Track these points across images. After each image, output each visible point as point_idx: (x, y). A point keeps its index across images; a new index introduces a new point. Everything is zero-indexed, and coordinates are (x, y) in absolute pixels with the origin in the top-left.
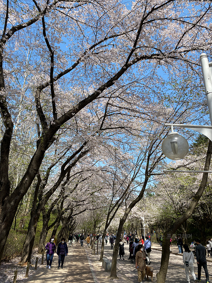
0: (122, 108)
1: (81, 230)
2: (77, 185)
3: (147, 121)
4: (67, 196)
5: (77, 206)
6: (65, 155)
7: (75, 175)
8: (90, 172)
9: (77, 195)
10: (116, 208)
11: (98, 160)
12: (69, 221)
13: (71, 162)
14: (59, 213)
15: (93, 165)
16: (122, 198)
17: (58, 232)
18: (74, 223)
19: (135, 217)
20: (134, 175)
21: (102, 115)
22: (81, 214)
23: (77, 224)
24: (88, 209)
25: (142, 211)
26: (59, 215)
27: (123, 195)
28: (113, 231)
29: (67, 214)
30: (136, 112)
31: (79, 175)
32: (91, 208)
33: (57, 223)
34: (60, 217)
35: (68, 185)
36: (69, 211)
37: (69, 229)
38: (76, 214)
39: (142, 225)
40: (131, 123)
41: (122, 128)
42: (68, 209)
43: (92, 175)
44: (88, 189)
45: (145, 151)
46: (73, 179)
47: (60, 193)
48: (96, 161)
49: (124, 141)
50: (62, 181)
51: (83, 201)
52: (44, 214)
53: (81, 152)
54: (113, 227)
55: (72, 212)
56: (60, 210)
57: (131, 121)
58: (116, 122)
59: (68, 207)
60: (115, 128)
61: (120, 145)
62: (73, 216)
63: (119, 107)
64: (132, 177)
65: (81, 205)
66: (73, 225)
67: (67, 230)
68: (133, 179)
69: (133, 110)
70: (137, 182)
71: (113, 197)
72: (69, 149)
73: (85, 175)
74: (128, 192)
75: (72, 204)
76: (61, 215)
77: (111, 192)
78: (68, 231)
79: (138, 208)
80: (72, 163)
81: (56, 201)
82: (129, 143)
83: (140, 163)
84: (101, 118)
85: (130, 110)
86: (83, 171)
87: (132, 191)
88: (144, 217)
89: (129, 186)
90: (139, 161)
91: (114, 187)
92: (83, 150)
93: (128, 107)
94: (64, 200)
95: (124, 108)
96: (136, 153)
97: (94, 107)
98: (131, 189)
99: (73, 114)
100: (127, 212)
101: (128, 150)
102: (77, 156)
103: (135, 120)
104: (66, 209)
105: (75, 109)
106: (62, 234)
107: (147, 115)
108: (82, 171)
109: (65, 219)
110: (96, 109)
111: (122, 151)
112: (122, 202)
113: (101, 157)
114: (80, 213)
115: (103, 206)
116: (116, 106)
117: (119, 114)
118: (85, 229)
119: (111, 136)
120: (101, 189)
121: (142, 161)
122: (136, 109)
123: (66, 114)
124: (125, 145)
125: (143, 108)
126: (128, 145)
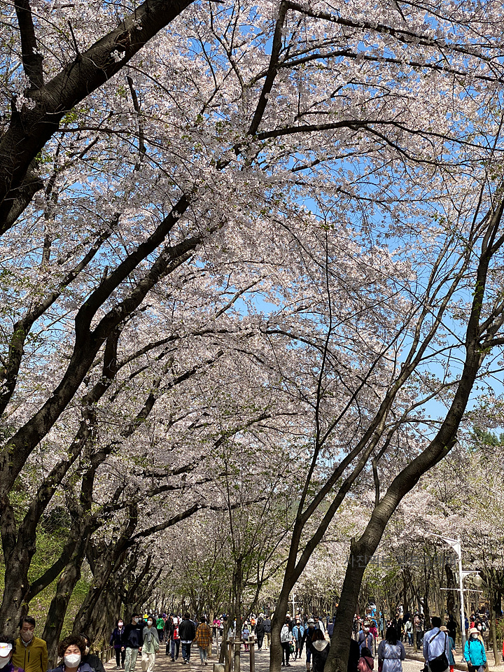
0: (358, 26)
1: (177, 601)
2: (151, 401)
3: (479, 89)
4: (107, 450)
5: (156, 492)
6: (90, 263)
7: (139, 354)
8: (208, 340)
9: (152, 445)
10: (330, 498)
11: (244, 286)
12: (122, 563)
13: (121, 293)
14: (77, 525)
15: (222, 311)
16: (356, 451)
17: (73, 609)
18: (146, 570)
19: (421, 540)
20: (413, 350)
21: (259, 69)
22: (176, 529)
23: (158, 575)
24: (204, 507)
25: (449, 511)
26: (78, 533)
27: (364, 440)
28: (321, 600)
29: (115, 530)
30: (426, 42)
31: (160, 357)
32: (219, 499)
33: (69, 566)
34: (83, 542)
35: (112, 400)
36: (120, 515)
37: (122, 596)
38: (153, 530)
39: (450, 575)
40: (400, 103)
41: (355, 125)
42: (117, 508)
43: (221, 353)
44: (202, 421)
45: (466, 235)
46: (133, 376)
47: (78, 436)
48: (237, 291)
49: (367, 191)
50: (83, 384)
51: (182, 470)
52: (10, 530)
53: (162, 245)
54: (319, 586)
55: (133, 522)
56: (81, 509)
57: (402, 92)
58: (327, 97)
59: (116, 496)
60: (323, 128)
61: (349, 213)
62: (137, 536)
63: (341, 21)
64: (402, 358)
65: (171, 488)
66: (141, 576)
67: (113, 600)
68: (407, 369)
69: (410, 37)
70: (426, 381)
71: (318, 448)
72: (107, 235)
73: (186, 358)
74: (385, 427)
75: (131, 485)
76: (85, 535)
77: (310, 429)
78: (119, 606)
79: (431, 497)
80: (126, 302)
81: (62, 470)
82: (390, 200)
83: (444, 291)
84: (254, 81)
85: (393, 32)
86: (178, 337)
87: (405, 419)
88: (459, 540)
89: (390, 398)
90: (436, 286)
91: (323, 409)
92: (173, 239)
93: (385, 21)
94: (96, 466)
95: (367, 25)
96: (423, 246)
97: (221, 25)
98: (401, 412)
99: (118, 56)
100: (383, 510)
101: (387, 236)
102: (147, 264)
103: (418, 84)
104: (108, 509)
105: (126, 34)
106: (94, 614)
107: (480, 56)
108: (171, 338)
109: (104, 552)
110: (229, 36)
111: (358, 238)
112: (360, 469)
113: (258, 272)
114: (170, 523)
115: (271, 493)
116: (327, 17)
117: (344, 53)
118: (192, 595)
119: (306, 167)
120: (264, 417)
121: (450, 283)
122: (424, 27)
123: (85, 59)
124: (369, 211)
125: (458, 22)
126: (387, 208)
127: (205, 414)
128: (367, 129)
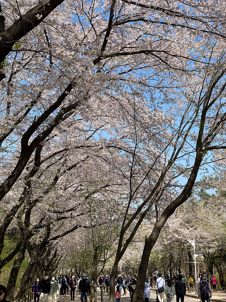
1: (69, 270)
2: (56, 179)
4: (37, 201)
6: (28, 115)
7: (51, 157)
8: (81, 150)
10: (136, 221)
11: (98, 127)
12: (43, 253)
13: (42, 128)
14: (23, 234)
15: (88, 139)
16: (148, 200)
17: (21, 274)
18: (55, 256)
20: (173, 154)
23: (60, 259)
24: (80, 226)
25: (189, 227)
26: (23, 238)
28: (133, 269)
29: (40, 237)
30: (178, 15)
31: (60, 159)
33: (19, 253)
34: (26, 243)
35: (39, 178)
36: (43, 231)
37: (44, 268)
38: (58, 237)
39: (190, 257)
40: (167, 44)
41: (147, 52)
42: (41, 227)
43: (88, 157)
46: (48, 167)
47: (23, 194)
48: (95, 130)
49: (153, 83)
50: (25, 170)
51: (71, 210)
53: (60, 107)
54: (132, 262)
55: (49, 234)
56: (24, 227)
57: (168, 38)
58: (134, 40)
59: (41, 222)
60: (132, 53)
61: (145, 93)
62: (50, 240)
63: (140, 5)
64: (168, 158)
65: (66, 218)
66: (53, 259)
67: (40, 269)
68: (171, 163)
69: (171, 13)
70: (179, 168)
71: (131, 199)
72: (35, 102)
73: (73, 159)
76: (27, 239)
80: (44, 132)
81: (16, 209)
82: (163, 87)
83: (187, 128)
84: (101, 33)
85: (163, 10)
86: (68, 149)
88: (194, 240)
89: (163, 176)
90: (183, 125)
92: (66, 103)
93: (160, 6)
94: (31, 208)
95: (152, 7)
97: (87, 7)
99: (39, 17)
100: (160, 224)
101: (162, 103)
102: (54, 115)
103: (175, 34)
104: (37, 228)
105: (43, 7)
106: (31, 275)
108: (65, 150)
109: (35, 247)
110: (90, 13)
111: (149, 105)
112: (150, 208)
113: (104, 121)
114: (65, 234)
116: (134, 3)
118: (75, 267)
119: (125, 73)
120: (107, 186)
121: (190, 124)
122: (178, 9)
123: (24, 18)
124: (154, 92)
125: (193, 6)
126: (162, 91)
127: (81, 185)
128: (152, 54)
